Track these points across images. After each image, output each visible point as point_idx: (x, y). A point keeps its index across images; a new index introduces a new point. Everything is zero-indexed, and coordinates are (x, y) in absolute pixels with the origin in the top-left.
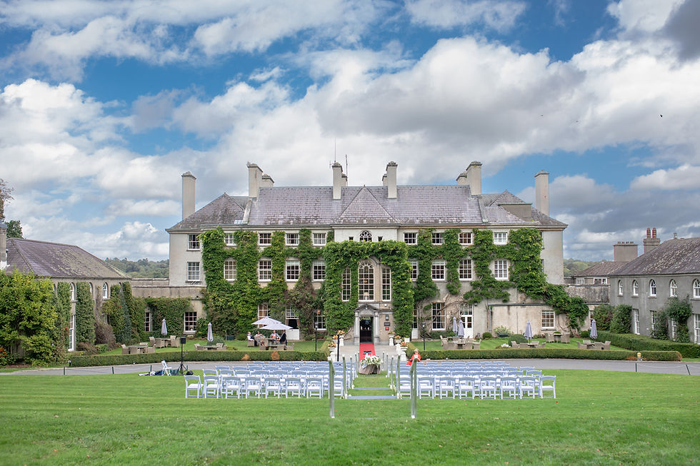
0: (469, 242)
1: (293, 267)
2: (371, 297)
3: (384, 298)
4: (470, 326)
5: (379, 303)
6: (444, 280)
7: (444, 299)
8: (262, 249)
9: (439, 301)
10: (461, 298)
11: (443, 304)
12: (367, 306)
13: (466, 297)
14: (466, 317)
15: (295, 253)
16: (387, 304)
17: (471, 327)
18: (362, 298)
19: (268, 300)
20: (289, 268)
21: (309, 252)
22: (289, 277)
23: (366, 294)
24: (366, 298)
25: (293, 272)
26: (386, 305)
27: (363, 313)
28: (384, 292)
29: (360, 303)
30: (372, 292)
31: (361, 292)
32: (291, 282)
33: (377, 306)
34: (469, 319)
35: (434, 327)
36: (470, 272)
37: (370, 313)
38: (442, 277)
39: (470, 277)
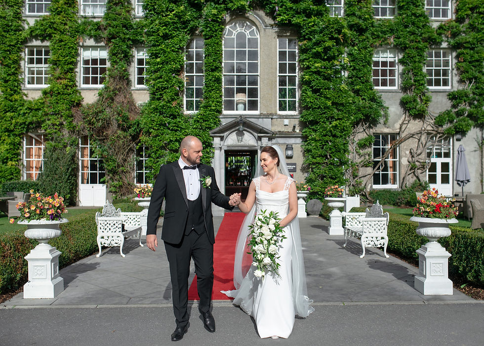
0: (445, 14)
1: (95, 61)
2: (253, 105)
3: (282, 107)
4: (445, 179)
5: (270, 116)
6: (395, 88)
7: (397, 126)
8: (32, 22)
9: (386, 130)
10: (428, 125)
11: (394, 136)
12: (241, 125)
13: (439, 122)
14: (439, 161)
15: (96, 30)
16: (289, 120)
17: (448, 182)
18: (230, 105)
19: (39, 125)
20: (86, 62)
21: (124, 26)
22: (86, 81)
23: (239, 97)
24: (241, 106)
25: (95, 70)
26: (286, 121)
27: (232, 140)
28: (282, 93)
29: (226, 117)
30: (253, 93)
31: (230, 93)
32: (90, 89)
33: (266, 124)
34: (445, 166)
35: (376, 182)
36: (445, 73)
37: (249, 140)
38: (392, 83)
39: (445, 83)
